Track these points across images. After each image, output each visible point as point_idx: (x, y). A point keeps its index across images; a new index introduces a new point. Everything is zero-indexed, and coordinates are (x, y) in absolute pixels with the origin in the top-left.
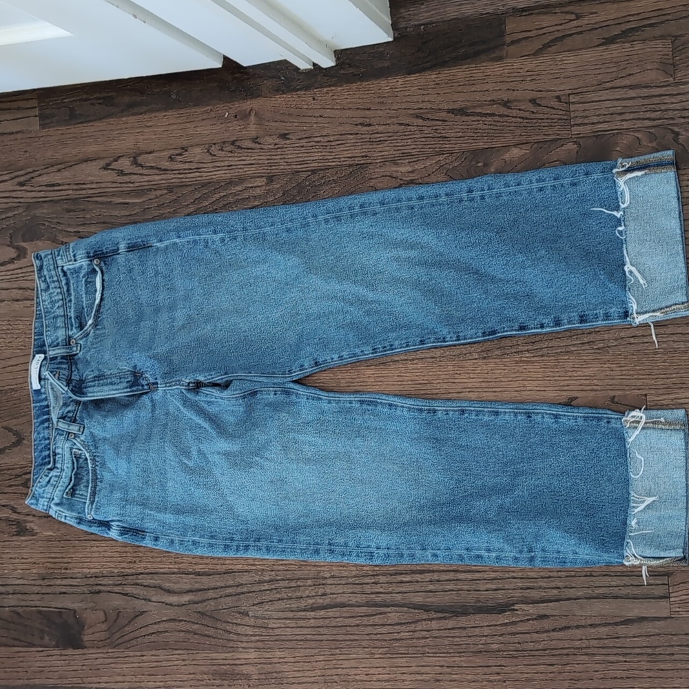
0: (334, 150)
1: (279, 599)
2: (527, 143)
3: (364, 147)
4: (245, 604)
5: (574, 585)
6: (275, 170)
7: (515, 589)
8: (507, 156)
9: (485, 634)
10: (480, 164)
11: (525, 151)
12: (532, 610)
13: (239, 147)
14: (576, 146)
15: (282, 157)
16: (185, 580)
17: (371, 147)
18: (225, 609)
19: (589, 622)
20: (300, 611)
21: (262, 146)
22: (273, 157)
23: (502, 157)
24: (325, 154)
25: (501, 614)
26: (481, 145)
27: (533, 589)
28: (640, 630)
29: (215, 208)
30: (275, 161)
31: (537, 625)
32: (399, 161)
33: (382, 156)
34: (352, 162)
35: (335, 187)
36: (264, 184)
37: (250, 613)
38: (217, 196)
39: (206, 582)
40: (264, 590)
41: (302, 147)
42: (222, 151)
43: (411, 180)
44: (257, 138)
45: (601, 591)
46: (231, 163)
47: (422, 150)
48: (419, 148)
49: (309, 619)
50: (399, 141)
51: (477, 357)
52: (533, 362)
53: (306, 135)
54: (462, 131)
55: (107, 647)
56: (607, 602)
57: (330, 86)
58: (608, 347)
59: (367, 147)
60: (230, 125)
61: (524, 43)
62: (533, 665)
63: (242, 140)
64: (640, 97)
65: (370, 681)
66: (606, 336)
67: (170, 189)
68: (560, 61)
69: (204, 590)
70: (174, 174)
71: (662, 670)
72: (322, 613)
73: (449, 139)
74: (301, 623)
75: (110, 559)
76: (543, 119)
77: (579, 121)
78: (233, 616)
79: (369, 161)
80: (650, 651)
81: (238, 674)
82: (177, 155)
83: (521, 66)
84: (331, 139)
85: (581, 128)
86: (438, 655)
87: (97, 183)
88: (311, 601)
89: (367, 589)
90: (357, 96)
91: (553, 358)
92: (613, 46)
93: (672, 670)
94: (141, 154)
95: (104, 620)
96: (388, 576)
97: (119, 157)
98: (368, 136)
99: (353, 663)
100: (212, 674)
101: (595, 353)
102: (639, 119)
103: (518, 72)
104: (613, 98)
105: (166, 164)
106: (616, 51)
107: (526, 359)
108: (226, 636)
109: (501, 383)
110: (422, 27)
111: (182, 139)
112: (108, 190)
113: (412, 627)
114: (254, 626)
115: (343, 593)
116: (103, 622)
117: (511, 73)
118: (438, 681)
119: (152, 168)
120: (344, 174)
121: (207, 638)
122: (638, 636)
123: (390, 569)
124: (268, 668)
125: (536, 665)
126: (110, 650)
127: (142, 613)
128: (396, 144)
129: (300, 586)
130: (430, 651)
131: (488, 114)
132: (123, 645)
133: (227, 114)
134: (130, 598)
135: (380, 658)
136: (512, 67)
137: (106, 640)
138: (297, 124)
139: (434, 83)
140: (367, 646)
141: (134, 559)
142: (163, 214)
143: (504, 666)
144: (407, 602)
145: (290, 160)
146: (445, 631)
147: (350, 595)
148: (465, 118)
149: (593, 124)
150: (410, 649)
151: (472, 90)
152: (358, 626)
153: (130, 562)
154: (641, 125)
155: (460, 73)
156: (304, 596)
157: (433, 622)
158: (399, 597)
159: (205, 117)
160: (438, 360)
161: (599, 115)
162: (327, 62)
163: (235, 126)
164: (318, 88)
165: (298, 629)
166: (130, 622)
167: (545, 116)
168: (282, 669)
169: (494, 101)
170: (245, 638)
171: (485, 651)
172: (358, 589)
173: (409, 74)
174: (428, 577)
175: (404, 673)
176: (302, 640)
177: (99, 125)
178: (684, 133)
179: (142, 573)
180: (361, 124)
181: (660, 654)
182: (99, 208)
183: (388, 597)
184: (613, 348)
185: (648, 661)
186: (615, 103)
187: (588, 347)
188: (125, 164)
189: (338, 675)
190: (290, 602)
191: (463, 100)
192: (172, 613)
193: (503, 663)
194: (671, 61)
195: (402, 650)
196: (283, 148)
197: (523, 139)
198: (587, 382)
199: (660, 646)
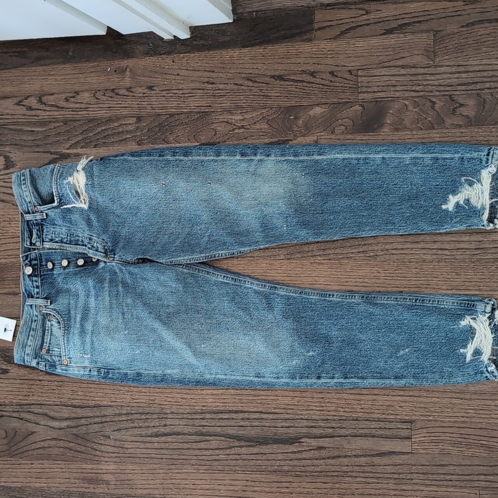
0: (186, 100)
1: (133, 428)
2: (327, 104)
3: (209, 99)
4: (108, 430)
5: (344, 426)
6: (143, 113)
7: (302, 427)
8: (311, 113)
9: (279, 459)
10: (292, 117)
11: (324, 110)
12: (314, 443)
13: (117, 94)
14: (361, 108)
15: (149, 103)
16: (65, 411)
17: (214, 99)
18: (93, 433)
19: (354, 453)
20: (148, 436)
21: (135, 94)
22: (141, 103)
23: (308, 113)
24: (180, 103)
25: (291, 445)
26: (293, 103)
27: (315, 427)
28: (389, 461)
29: (97, 138)
30: (143, 106)
31: (317, 454)
32: (233, 112)
33: (222, 107)
34: (200, 110)
35: (185, 128)
36: (134, 122)
37: (111, 437)
38: (100, 129)
39: (80, 412)
40: (122, 421)
41: (164, 96)
42: (105, 96)
43: (242, 126)
44: (131, 88)
45: (363, 431)
46: (111, 106)
47: (251, 104)
48: (248, 103)
49: (154, 443)
50: (235, 97)
51: (283, 258)
52: (322, 264)
53: (167, 88)
54: (280, 92)
55: (6, 457)
56: (367, 439)
57: (185, 53)
58: (376, 255)
59: (211, 99)
60: (110, 77)
61: (328, 29)
62: (312, 483)
63: (119, 89)
64: (409, 74)
65: (195, 489)
66: (376, 248)
67: (65, 122)
68: (353, 44)
69: (79, 418)
70: (69, 111)
71: (404, 490)
72: (163, 439)
73: (270, 97)
74: (148, 445)
75: (11, 393)
76: (339, 87)
77: (364, 90)
78: (99, 438)
79: (212, 110)
80: (396, 476)
81: (101, 480)
82: (71, 97)
83: (323, 47)
84: (185, 92)
85: (365, 95)
86: (245, 472)
87: (12, 115)
88: (155, 430)
89: (197, 422)
90: (205, 62)
91: (338, 262)
92: (392, 36)
93: (411, 490)
94: (45, 95)
95: (5, 436)
96: (212, 414)
97: (29, 96)
98: (212, 92)
99: (184, 476)
100: (82, 479)
101: (367, 259)
102: (407, 91)
103: (322, 51)
104: (389, 74)
105: (63, 104)
106: (392, 40)
107: (318, 261)
108: (93, 452)
109: (300, 278)
110: (254, 13)
111: (75, 85)
112: (19, 120)
113: (228, 451)
114: (113, 446)
115: (179, 425)
116: (4, 438)
117: (317, 51)
118: (244, 491)
119: (52, 106)
120: (193, 118)
121: (79, 454)
122: (388, 465)
123: (214, 409)
124: (123, 477)
125: (314, 482)
126: (9, 459)
127: (33, 433)
128: (232, 99)
129: (149, 419)
130: (239, 469)
131: (299, 80)
132: (18, 455)
133: (109, 69)
134: (25, 422)
135: (204, 473)
136: (318, 47)
137: (5, 451)
138: (160, 79)
139: (262, 55)
140: (194, 464)
141: (29, 394)
142: (59, 140)
143: (292, 482)
144: (225, 433)
145: (153, 106)
146: (251, 456)
147: (184, 426)
148: (282, 83)
149: (374, 92)
150: (226, 467)
151: (289, 62)
152: (189, 449)
153: (25, 396)
154: (409, 95)
155: (281, 49)
156: (151, 426)
157: (243, 449)
158: (219, 429)
159: (92, 70)
160: (256, 259)
161: (378, 86)
162: (184, 35)
163: (115, 78)
164: (175, 54)
165: (145, 450)
166: (23, 439)
167: (341, 85)
168: (133, 478)
169: (304, 71)
170: (107, 454)
171: (279, 471)
172: (191, 422)
173: (243, 47)
174: (241, 415)
175: (220, 485)
176: (148, 458)
177: (15, 72)
178: (439, 102)
179: (33, 404)
180: (207, 82)
181: (403, 479)
182: (13, 134)
183: (211, 429)
184: (380, 256)
185: (394, 484)
186: (391, 78)
187: (362, 255)
188: (33, 102)
189: (173, 484)
190: (140, 429)
191: (282, 69)
192: (54, 434)
193: (292, 480)
194: (432, 50)
195: (220, 468)
196: (150, 96)
197: (323, 101)
198: (361, 280)
199: (403, 473)
